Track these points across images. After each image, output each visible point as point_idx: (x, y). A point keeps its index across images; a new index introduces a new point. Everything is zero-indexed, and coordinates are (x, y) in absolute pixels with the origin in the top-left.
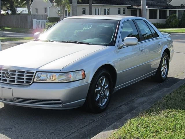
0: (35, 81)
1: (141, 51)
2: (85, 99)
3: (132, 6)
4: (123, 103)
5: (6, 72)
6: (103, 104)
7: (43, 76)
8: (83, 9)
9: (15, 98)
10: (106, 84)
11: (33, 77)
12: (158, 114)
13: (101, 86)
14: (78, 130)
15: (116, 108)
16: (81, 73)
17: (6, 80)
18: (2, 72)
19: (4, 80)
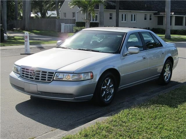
0: (54, 79)
1: (144, 58)
2: (93, 95)
3: (159, 12)
4: (126, 100)
5: (33, 72)
6: (108, 100)
7: (60, 76)
8: (110, 14)
9: (39, 91)
10: (111, 84)
11: (53, 76)
12: (147, 108)
13: (106, 85)
14: (86, 117)
15: (119, 104)
16: (90, 74)
17: (33, 78)
18: (30, 72)
19: (31, 78)
